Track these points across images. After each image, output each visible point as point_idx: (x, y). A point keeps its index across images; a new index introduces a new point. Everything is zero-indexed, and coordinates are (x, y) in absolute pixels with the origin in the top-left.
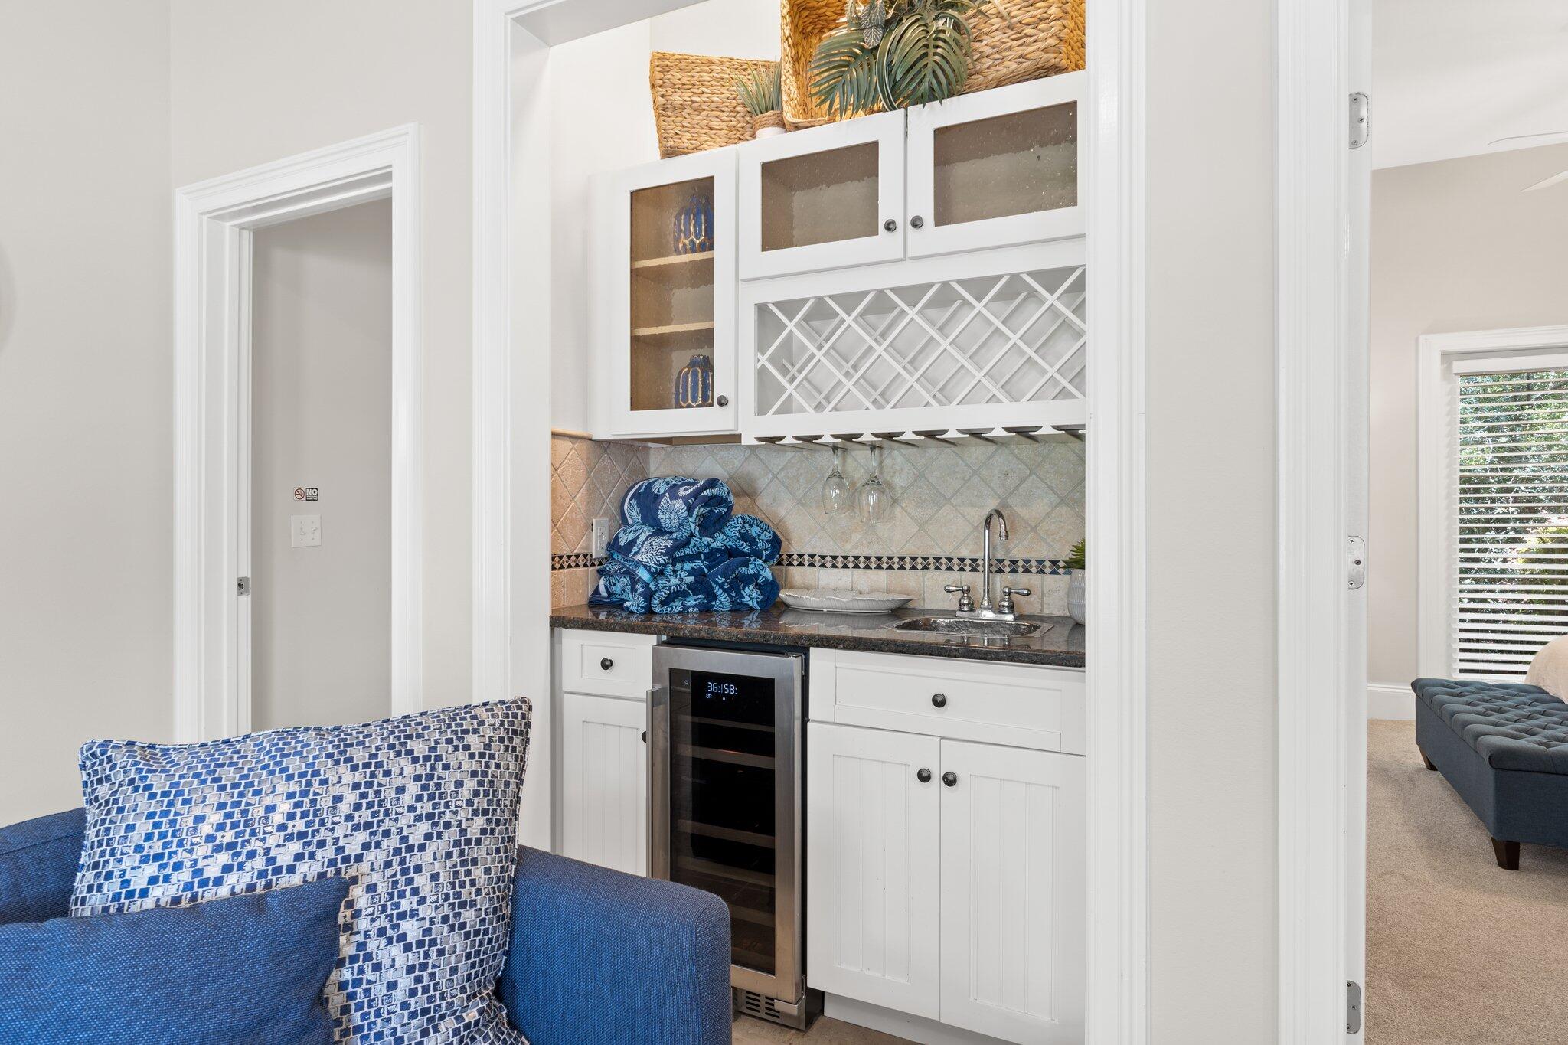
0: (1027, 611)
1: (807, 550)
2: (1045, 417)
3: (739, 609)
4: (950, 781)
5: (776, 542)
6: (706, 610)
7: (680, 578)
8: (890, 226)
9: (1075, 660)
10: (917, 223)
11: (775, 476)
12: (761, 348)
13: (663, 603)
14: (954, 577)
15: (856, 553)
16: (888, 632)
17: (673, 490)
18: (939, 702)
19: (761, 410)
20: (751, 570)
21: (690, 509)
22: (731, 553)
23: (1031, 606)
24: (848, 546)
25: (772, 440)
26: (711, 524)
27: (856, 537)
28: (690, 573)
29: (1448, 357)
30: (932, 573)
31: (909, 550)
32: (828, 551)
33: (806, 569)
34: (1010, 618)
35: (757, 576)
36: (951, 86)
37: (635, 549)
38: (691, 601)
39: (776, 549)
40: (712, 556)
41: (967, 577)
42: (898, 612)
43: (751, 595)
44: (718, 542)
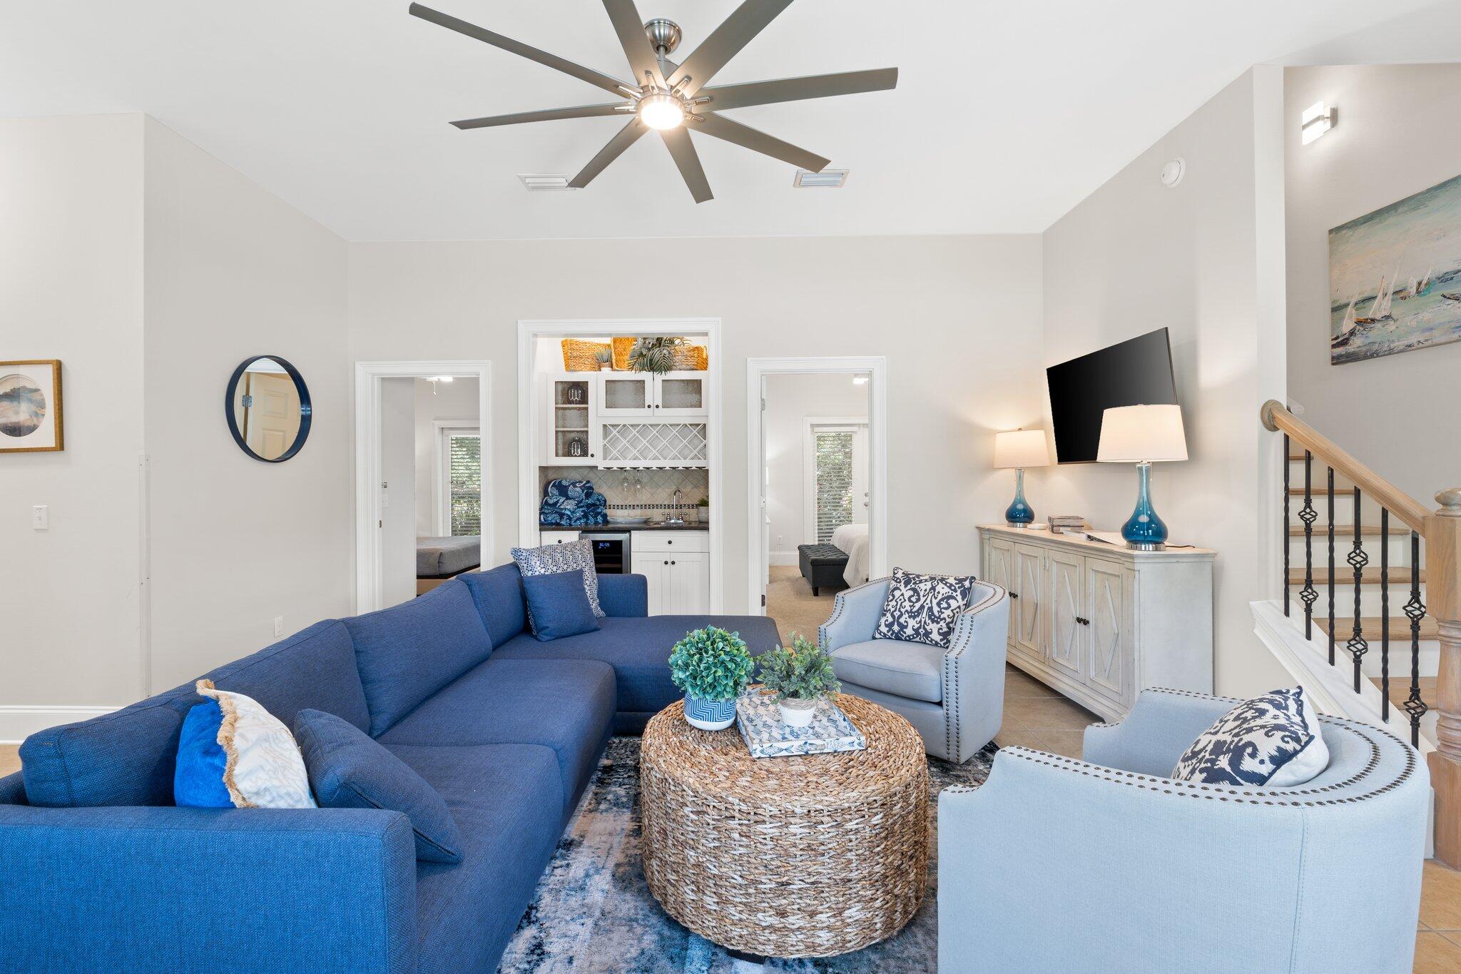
0: (688, 519)
1: (612, 504)
2: (694, 464)
3: (596, 523)
4: (673, 563)
5: (605, 501)
6: (586, 523)
7: (579, 514)
8: (649, 406)
9: (707, 529)
10: (657, 407)
11: (600, 479)
12: (605, 438)
13: (575, 522)
14: (663, 510)
15: (630, 504)
16: (646, 526)
17: (574, 484)
18: (670, 542)
19: (605, 458)
20: (599, 510)
21: (583, 491)
22: (594, 505)
23: (687, 518)
24: (627, 502)
25: (609, 468)
26: (588, 495)
27: (630, 499)
28: (583, 511)
29: (813, 426)
30: (655, 510)
31: (648, 503)
32: (620, 504)
33: (612, 510)
34: (681, 521)
35: (601, 512)
36: (668, 368)
37: (559, 504)
38: (582, 521)
39: (604, 503)
40: (588, 506)
41: (667, 511)
42: (646, 522)
43: (600, 519)
44: (590, 501)
